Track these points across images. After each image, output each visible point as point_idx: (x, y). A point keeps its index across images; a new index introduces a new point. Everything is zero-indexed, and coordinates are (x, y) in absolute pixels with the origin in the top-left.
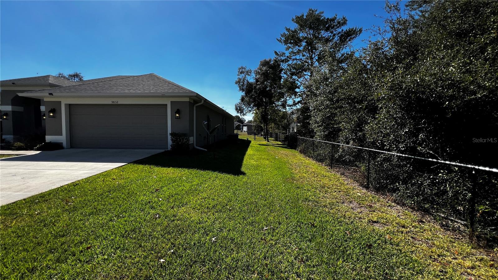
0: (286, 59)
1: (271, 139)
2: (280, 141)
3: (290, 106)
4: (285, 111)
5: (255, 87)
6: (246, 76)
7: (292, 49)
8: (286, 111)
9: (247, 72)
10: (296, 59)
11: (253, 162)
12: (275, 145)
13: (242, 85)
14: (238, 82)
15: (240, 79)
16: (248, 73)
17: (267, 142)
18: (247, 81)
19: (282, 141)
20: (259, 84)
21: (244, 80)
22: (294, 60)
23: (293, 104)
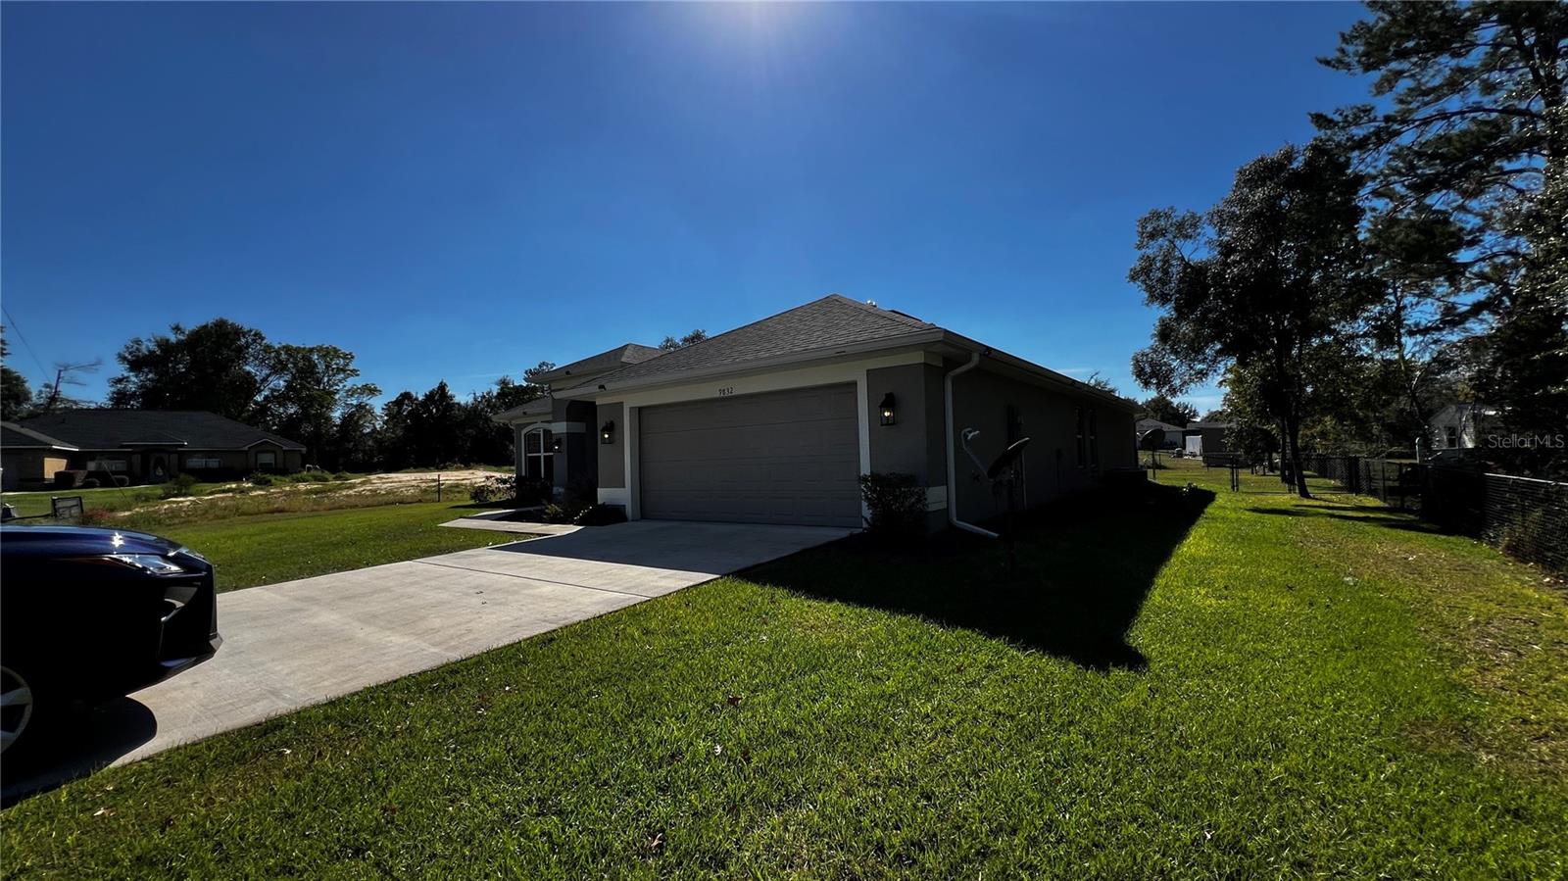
0: (1377, 133)
1: (1321, 481)
2: (1372, 493)
3: (1425, 331)
4: (1397, 357)
5: (1220, 275)
6: (1178, 243)
7: (1413, 76)
8: (1402, 357)
9: (1180, 226)
10: (1444, 116)
11: (1203, 599)
12: (1344, 513)
13: (1159, 280)
14: (1142, 273)
15: (1149, 261)
16: (1185, 228)
17: (1297, 496)
18: (1183, 259)
19: (1388, 493)
20: (1239, 262)
21: (1168, 261)
22: (1426, 122)
23: (1443, 322)
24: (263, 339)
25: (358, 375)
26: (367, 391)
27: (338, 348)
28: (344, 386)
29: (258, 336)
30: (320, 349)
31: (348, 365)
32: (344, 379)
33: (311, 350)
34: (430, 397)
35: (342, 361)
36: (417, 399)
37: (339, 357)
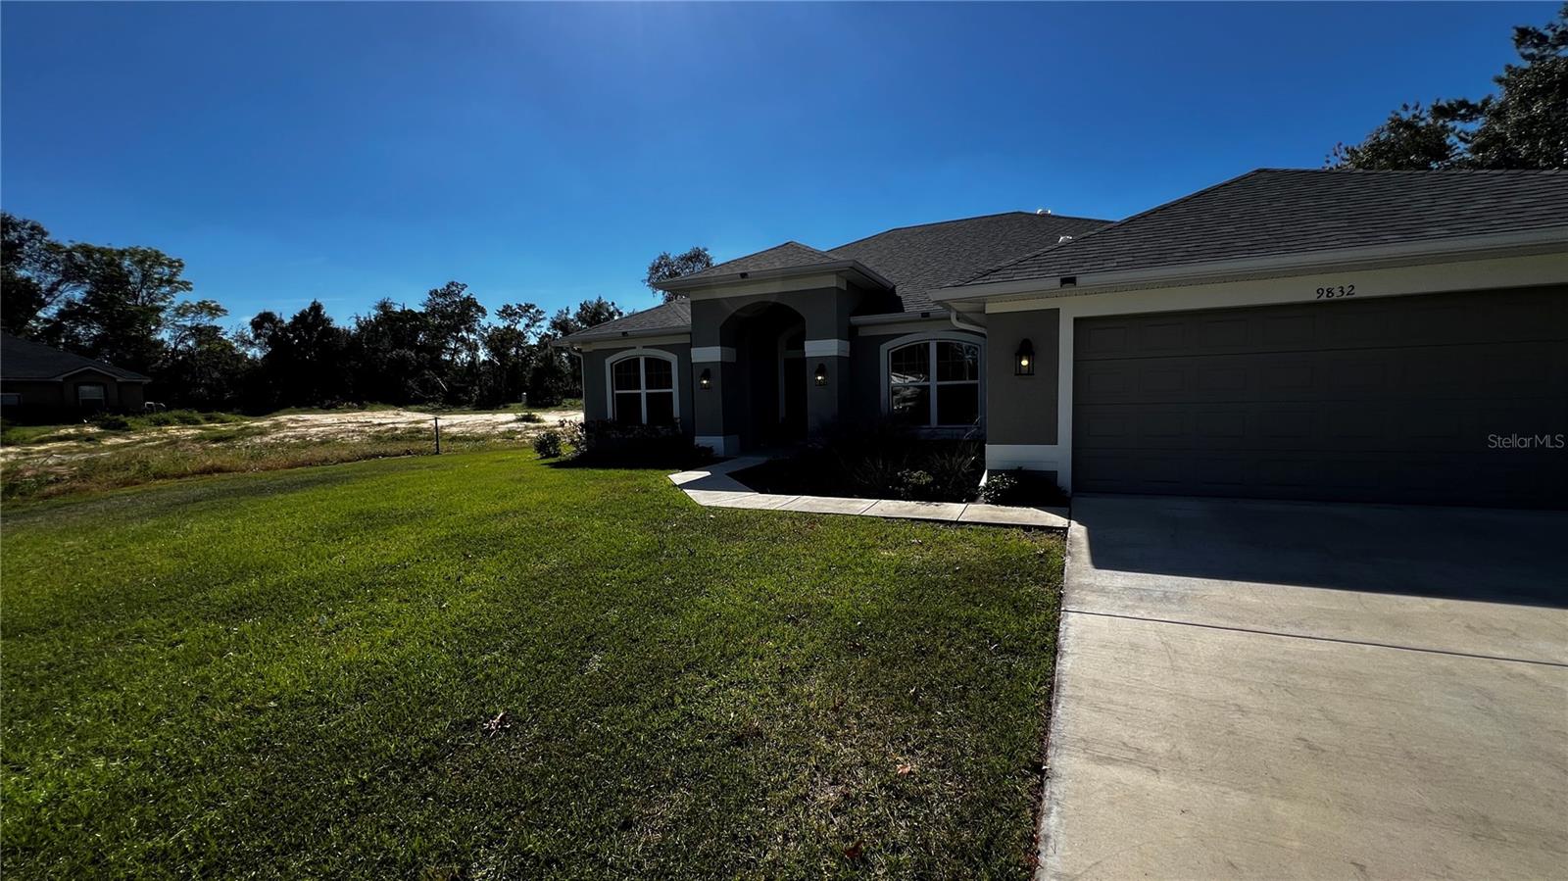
24: (44, 234)
25: (190, 289)
26: (206, 310)
27: (162, 252)
28: (171, 302)
29: (36, 230)
30: (133, 253)
31: (175, 274)
32: (171, 293)
33: (122, 254)
34: (300, 320)
35: (167, 270)
36: (282, 321)
37: (161, 264)
